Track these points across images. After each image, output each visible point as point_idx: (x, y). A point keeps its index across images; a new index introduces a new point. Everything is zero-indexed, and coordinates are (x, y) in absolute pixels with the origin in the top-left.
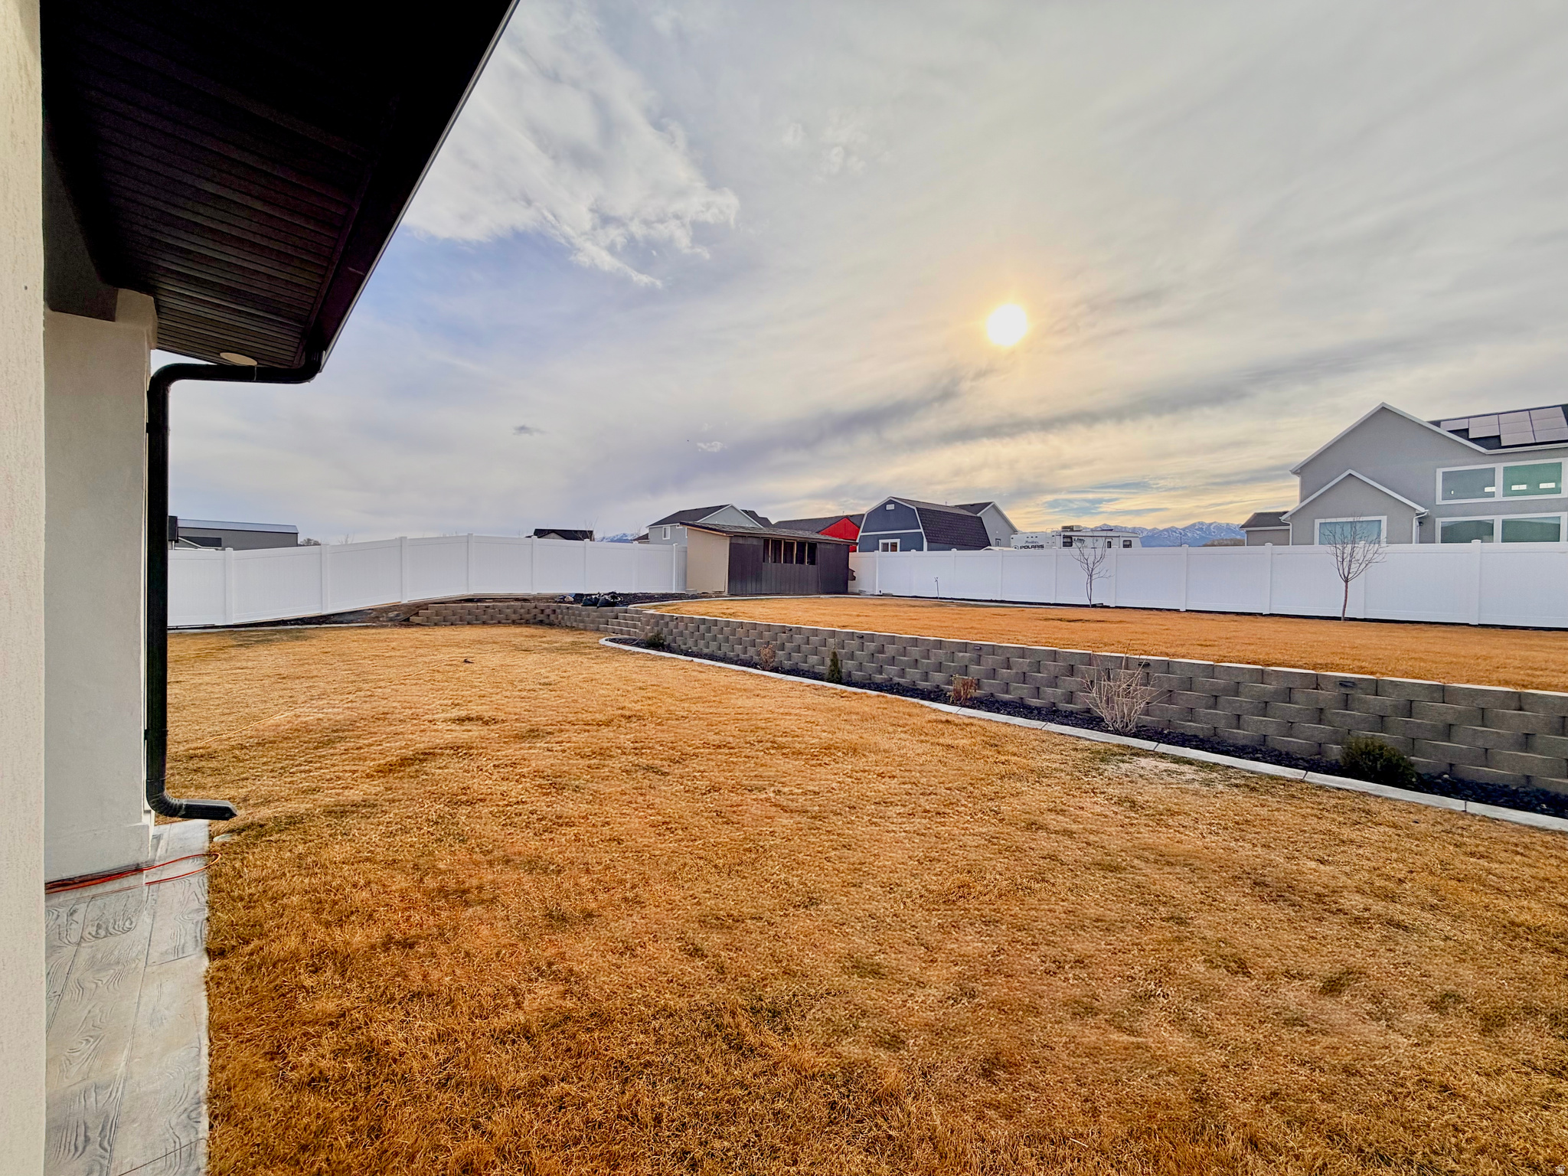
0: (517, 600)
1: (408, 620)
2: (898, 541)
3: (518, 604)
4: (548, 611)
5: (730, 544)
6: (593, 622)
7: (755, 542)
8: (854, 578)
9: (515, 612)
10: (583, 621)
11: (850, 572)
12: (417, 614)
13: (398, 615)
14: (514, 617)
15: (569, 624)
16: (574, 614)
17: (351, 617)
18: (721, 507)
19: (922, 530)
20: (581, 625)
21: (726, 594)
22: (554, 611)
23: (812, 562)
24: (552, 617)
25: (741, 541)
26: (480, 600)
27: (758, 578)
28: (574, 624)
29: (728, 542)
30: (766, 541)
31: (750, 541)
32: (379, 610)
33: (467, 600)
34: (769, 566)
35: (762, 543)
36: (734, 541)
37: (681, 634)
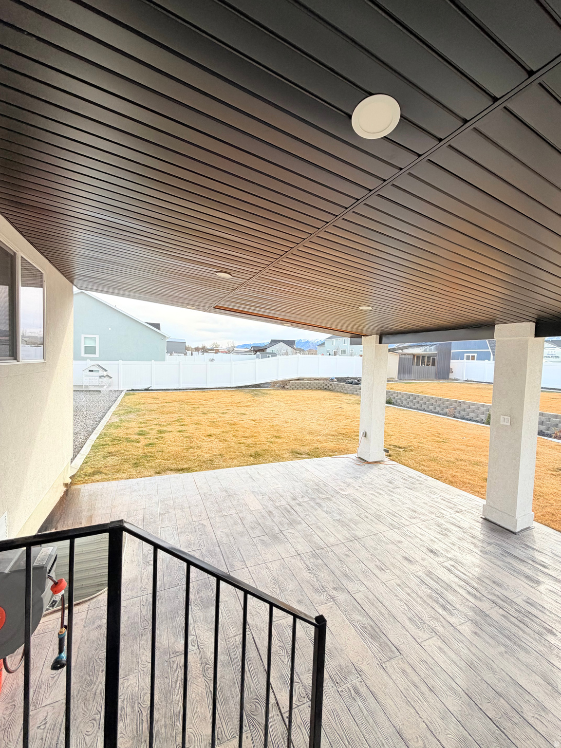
0: (315, 379)
1: (285, 387)
2: (476, 355)
3: (317, 381)
4: (328, 385)
5: (400, 358)
6: (351, 391)
7: (409, 357)
8: (452, 372)
9: (317, 385)
10: (346, 390)
11: (450, 370)
12: (286, 385)
13: (280, 385)
14: (317, 387)
15: (339, 390)
16: (341, 387)
17: (266, 385)
19: (490, 350)
20: (345, 391)
21: (396, 379)
22: (331, 385)
23: (433, 365)
24: (330, 387)
25: (403, 356)
27: (410, 372)
28: (342, 391)
29: (398, 356)
30: (414, 355)
31: (407, 356)
32: (273, 383)
33: (298, 380)
34: (415, 367)
35: (412, 357)
36: (401, 357)
37: (400, 399)
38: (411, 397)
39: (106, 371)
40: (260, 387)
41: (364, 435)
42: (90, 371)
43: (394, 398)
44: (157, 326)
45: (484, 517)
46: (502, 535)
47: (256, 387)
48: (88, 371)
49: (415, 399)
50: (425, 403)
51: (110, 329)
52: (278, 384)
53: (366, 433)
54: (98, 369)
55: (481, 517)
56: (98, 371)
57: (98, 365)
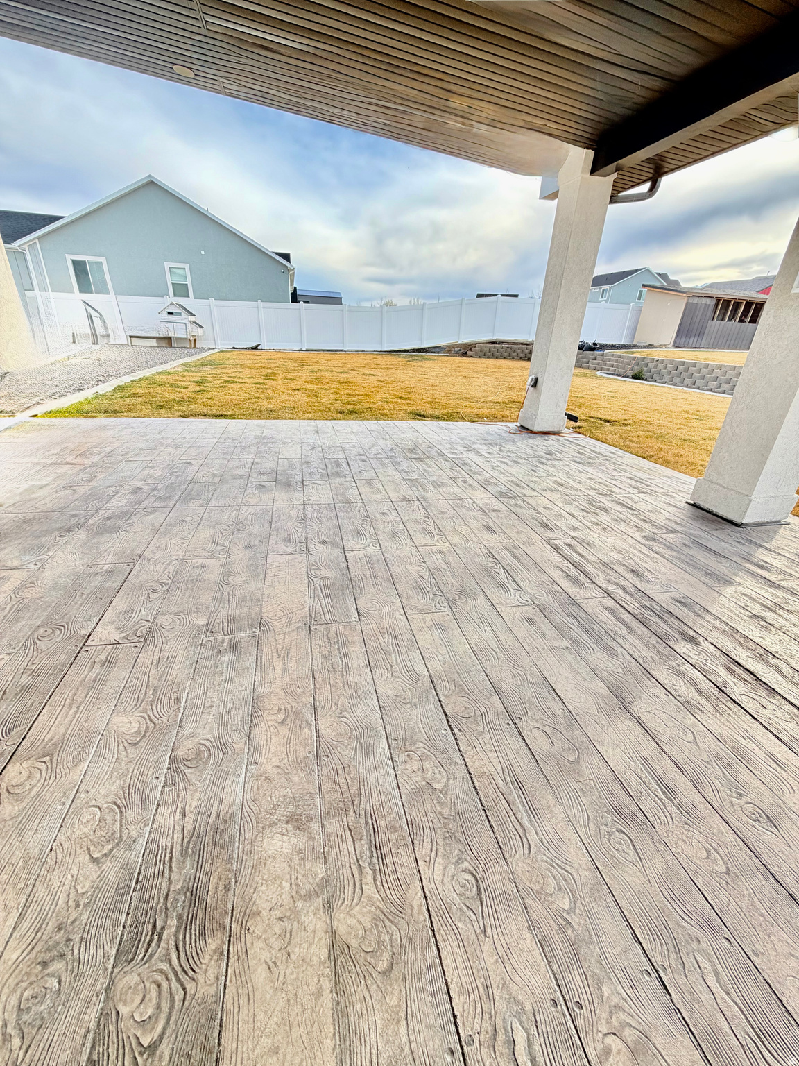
1: (466, 353)
3: (525, 346)
5: (687, 303)
9: (522, 352)
12: (471, 350)
13: (460, 350)
14: (522, 355)
17: (437, 350)
18: (637, 270)
21: (670, 346)
25: (696, 301)
26: (500, 343)
27: (701, 334)
30: (718, 299)
31: (704, 301)
32: (450, 346)
33: (493, 343)
34: (715, 325)
35: (714, 302)
36: (691, 301)
37: (659, 372)
38: (681, 368)
39: (192, 315)
40: (426, 352)
41: (533, 382)
42: (170, 313)
43: (650, 371)
44: (286, 257)
45: (692, 502)
46: (707, 524)
47: (418, 352)
48: (166, 313)
49: (687, 370)
50: (703, 378)
51: (203, 252)
52: (457, 349)
53: (536, 380)
54: (180, 311)
55: (687, 502)
56: (180, 314)
57: (180, 305)
